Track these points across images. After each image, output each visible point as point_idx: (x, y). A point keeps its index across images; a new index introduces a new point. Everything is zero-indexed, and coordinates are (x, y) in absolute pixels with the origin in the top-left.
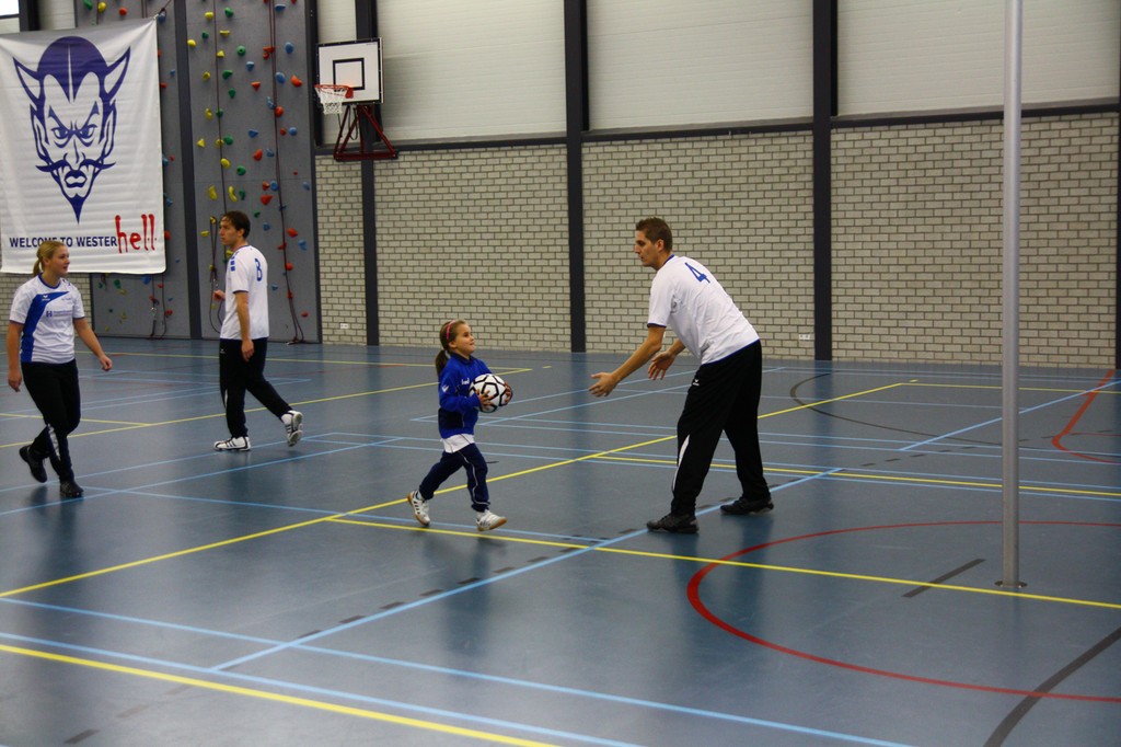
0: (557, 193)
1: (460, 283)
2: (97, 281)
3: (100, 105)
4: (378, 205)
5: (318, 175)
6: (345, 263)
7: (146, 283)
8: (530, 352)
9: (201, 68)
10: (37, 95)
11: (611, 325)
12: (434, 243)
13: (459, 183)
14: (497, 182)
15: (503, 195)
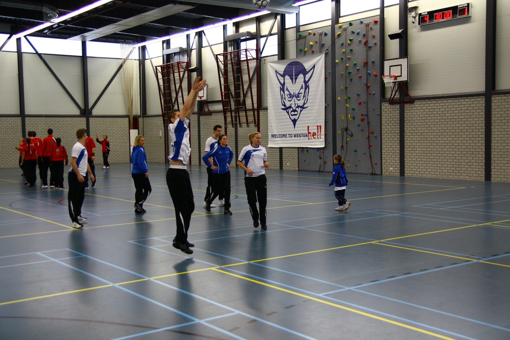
0: (480, 116)
1: (438, 152)
2: (300, 150)
3: (304, 85)
4: (406, 121)
5: (382, 110)
6: (392, 144)
7: (318, 151)
8: (467, 181)
9: (340, 71)
10: (282, 83)
11: (503, 171)
12: (428, 136)
13: (439, 112)
14: (455, 112)
15: (457, 117)
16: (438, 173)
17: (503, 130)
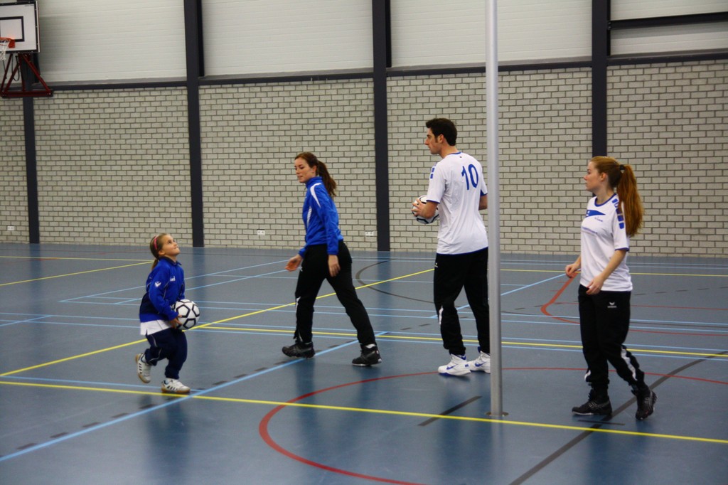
0: (180, 125)
1: (104, 194)
4: (37, 133)
6: (11, 179)
11: (223, 226)
12: (83, 163)
13: (102, 116)
14: (133, 115)
15: (138, 126)
16: (107, 235)
17: (221, 151)
